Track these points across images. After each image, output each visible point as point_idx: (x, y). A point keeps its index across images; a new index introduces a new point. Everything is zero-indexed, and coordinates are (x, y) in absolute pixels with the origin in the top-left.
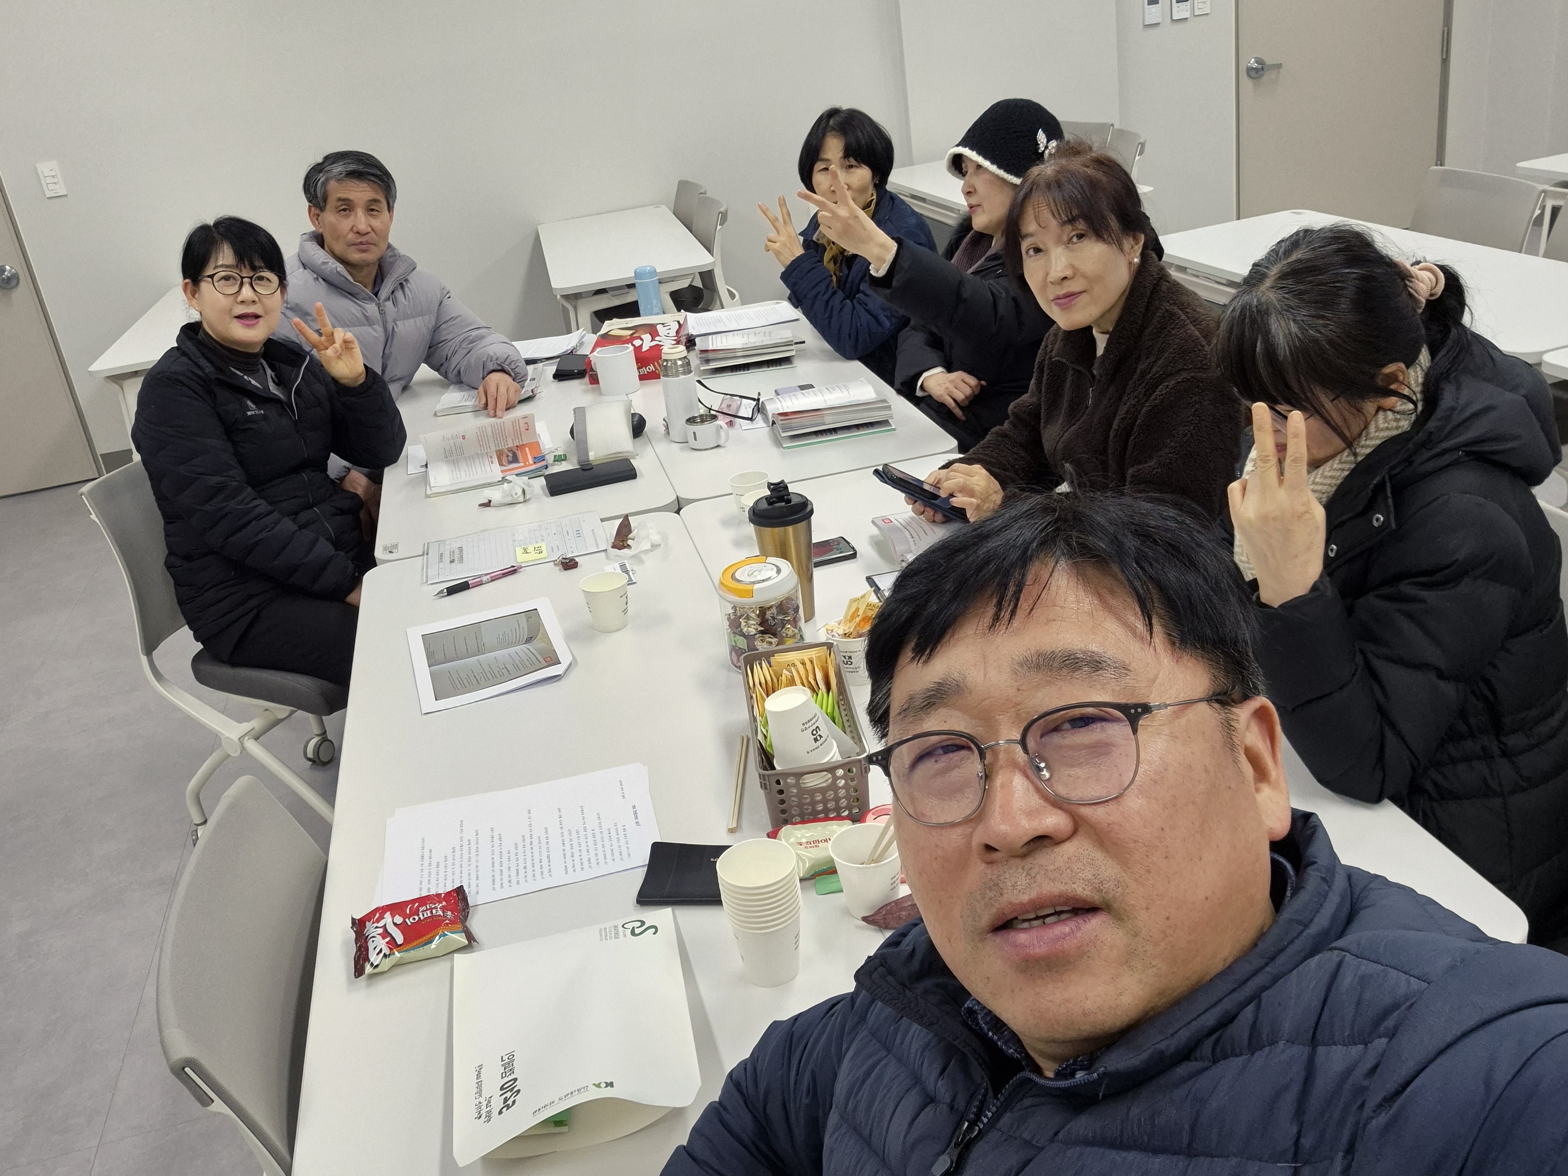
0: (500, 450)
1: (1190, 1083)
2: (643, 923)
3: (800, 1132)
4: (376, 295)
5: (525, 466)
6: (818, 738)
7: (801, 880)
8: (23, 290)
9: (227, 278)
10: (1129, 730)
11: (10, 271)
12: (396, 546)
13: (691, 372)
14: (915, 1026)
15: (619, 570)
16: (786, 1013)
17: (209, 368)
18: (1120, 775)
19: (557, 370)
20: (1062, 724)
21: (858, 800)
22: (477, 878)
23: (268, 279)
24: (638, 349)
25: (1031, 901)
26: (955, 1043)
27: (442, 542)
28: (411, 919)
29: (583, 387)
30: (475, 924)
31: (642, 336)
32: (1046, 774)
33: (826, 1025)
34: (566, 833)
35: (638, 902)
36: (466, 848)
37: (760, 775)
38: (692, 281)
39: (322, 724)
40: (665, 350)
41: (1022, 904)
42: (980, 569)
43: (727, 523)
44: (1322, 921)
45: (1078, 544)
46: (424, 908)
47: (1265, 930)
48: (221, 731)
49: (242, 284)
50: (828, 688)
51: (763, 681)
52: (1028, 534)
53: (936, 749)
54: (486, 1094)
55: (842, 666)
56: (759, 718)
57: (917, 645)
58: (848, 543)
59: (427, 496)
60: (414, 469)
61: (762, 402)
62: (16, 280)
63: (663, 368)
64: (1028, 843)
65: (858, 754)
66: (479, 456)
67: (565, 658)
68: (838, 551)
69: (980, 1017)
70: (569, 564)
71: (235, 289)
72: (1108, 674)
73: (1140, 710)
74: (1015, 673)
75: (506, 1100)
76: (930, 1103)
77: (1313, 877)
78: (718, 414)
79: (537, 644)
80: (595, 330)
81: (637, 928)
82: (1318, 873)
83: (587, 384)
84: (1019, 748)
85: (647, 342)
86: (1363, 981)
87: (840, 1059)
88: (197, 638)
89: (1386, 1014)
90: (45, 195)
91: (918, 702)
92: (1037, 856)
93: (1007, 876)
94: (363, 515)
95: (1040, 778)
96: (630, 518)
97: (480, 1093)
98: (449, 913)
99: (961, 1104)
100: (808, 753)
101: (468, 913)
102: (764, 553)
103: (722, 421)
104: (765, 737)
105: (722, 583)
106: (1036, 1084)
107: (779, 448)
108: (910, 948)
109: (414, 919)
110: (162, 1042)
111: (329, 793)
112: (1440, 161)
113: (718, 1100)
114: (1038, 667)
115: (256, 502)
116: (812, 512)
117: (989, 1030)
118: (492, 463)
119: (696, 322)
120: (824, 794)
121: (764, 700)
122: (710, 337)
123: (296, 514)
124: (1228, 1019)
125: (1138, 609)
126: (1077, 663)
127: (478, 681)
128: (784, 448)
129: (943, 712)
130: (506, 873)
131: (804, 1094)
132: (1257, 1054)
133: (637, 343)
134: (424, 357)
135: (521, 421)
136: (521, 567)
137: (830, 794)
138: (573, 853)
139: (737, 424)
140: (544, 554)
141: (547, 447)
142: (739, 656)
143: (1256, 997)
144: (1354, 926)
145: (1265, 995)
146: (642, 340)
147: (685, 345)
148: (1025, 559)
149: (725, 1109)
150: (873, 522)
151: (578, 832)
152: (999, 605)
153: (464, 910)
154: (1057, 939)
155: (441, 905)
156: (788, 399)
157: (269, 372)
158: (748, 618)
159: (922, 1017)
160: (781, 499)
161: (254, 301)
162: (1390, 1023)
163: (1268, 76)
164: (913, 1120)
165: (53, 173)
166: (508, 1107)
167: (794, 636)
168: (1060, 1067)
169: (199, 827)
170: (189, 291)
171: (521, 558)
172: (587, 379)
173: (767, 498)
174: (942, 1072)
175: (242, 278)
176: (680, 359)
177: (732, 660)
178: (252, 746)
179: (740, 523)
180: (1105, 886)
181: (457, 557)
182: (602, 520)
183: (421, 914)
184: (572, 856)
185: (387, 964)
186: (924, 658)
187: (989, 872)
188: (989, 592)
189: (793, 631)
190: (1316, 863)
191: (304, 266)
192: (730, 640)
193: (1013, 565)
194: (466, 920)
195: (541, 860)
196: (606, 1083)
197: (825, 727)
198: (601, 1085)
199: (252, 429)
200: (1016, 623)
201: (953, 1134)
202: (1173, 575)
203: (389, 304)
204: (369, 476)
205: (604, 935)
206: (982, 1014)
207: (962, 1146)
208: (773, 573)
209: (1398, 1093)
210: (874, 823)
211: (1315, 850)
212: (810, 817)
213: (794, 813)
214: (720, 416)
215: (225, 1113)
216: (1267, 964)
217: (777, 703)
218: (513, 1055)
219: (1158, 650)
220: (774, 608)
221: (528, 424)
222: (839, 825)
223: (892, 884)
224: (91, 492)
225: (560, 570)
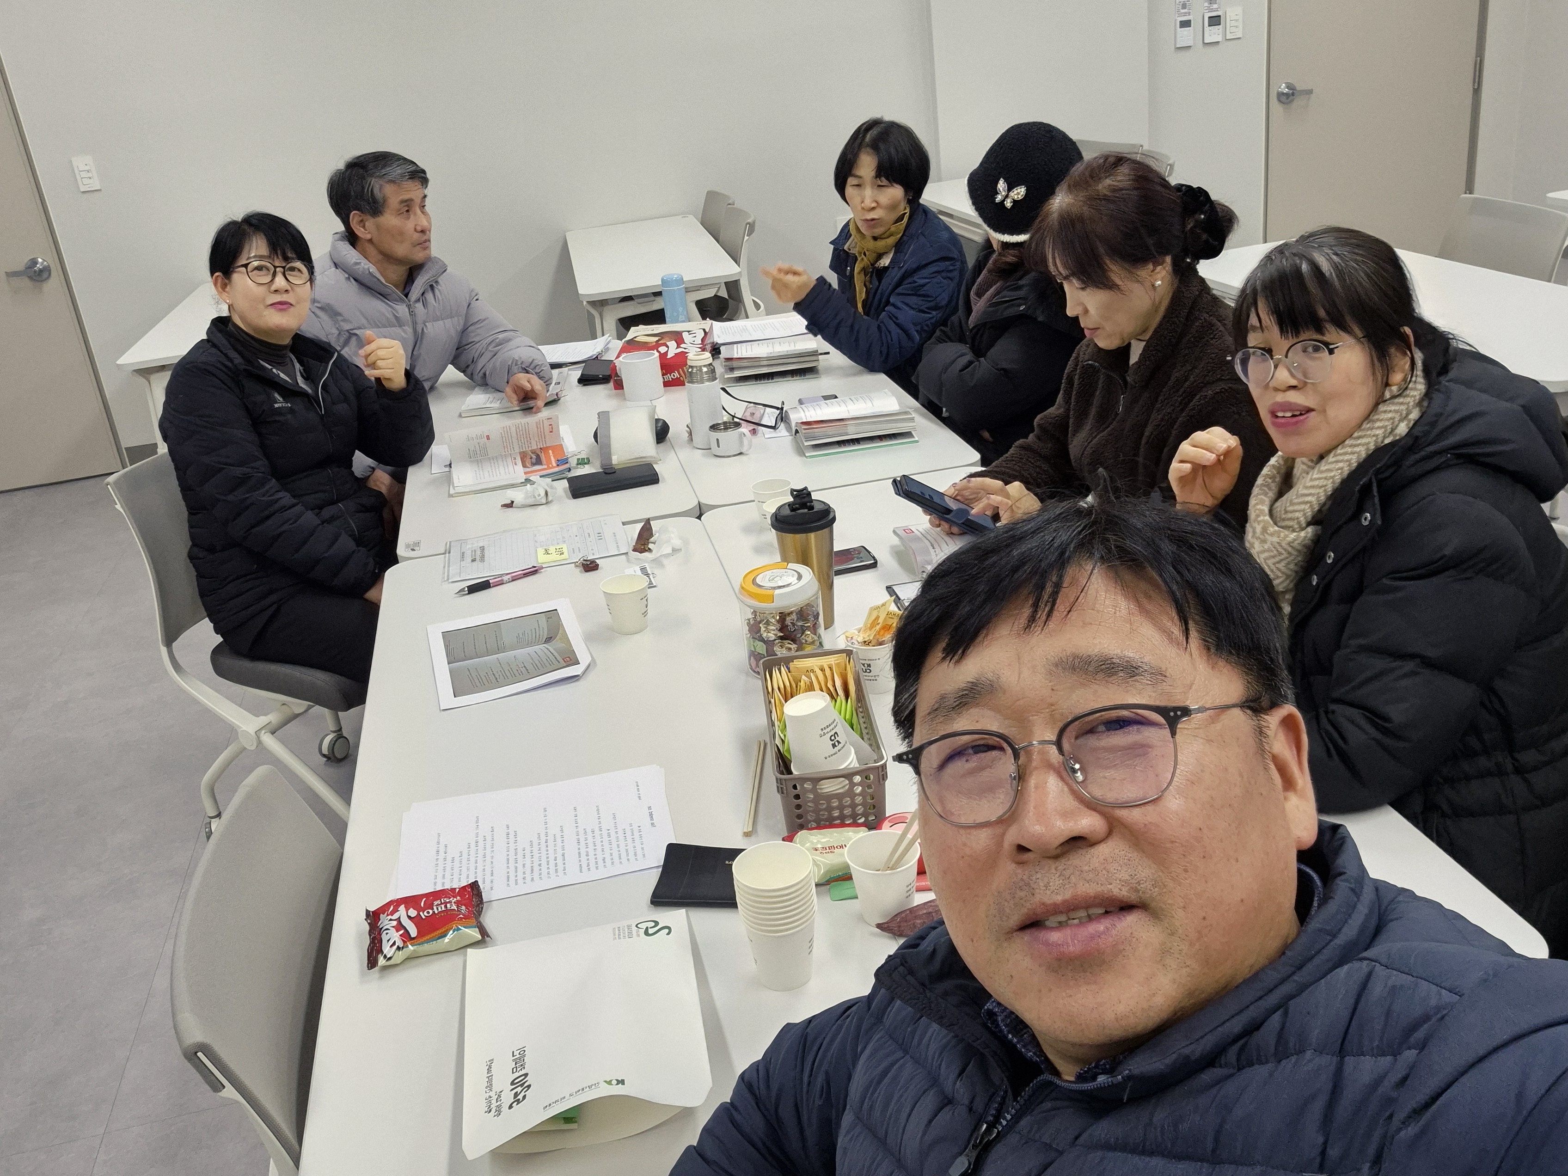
0: (524, 452)
1: (1214, 1091)
2: (657, 923)
3: (811, 1133)
4: (406, 296)
5: (549, 468)
6: (837, 744)
7: (817, 885)
8: (54, 282)
9: (259, 268)
10: (1167, 732)
11: (42, 263)
12: (418, 544)
13: (716, 379)
14: (935, 1026)
15: (639, 573)
16: (800, 1016)
17: (238, 360)
18: (1157, 776)
19: (582, 375)
20: (1097, 726)
21: (874, 807)
22: (492, 875)
23: (299, 270)
24: (663, 356)
25: (1065, 902)
26: (975, 1044)
27: (462, 541)
28: (425, 913)
29: (606, 392)
30: (489, 919)
31: (668, 343)
32: (1079, 776)
33: (841, 1027)
34: (581, 832)
35: (652, 902)
36: (481, 844)
37: (777, 779)
38: (718, 291)
39: (337, 720)
40: (690, 356)
41: (1055, 904)
42: (1015, 569)
43: (748, 529)
44: (1350, 931)
45: (1117, 547)
46: (439, 902)
47: (1289, 941)
48: (238, 724)
49: (274, 275)
50: (847, 695)
51: (782, 686)
52: (1064, 536)
53: (967, 748)
54: (496, 1088)
55: (862, 674)
56: (776, 723)
57: (948, 645)
58: (869, 552)
59: (450, 496)
60: (437, 469)
61: (786, 411)
62: (47, 273)
63: (688, 375)
64: (1062, 844)
65: (875, 762)
66: (503, 457)
67: (584, 658)
68: (859, 560)
69: (999, 1019)
70: (590, 566)
71: (267, 279)
72: (1145, 680)
73: (1179, 713)
74: (1050, 673)
75: (516, 1095)
76: (946, 1105)
77: (1341, 887)
78: (741, 422)
79: (556, 644)
80: (620, 337)
81: (651, 928)
82: (1347, 884)
83: (611, 390)
84: (1054, 749)
85: (672, 349)
86: (1394, 990)
87: (856, 1058)
88: (217, 631)
89: (1414, 1027)
90: (79, 188)
91: (951, 702)
92: (1071, 857)
93: (1039, 876)
94: (386, 514)
95: (1075, 779)
96: (651, 522)
97: (490, 1087)
98: (463, 908)
99: (979, 1105)
100: (826, 758)
101: (482, 908)
102: (785, 559)
103: (745, 429)
104: (783, 742)
105: (743, 588)
106: (1057, 1086)
107: (800, 456)
108: (930, 949)
109: (428, 913)
110: (175, 1027)
111: (345, 790)
112: (1470, 189)
113: (729, 1101)
114: (1073, 668)
115: (280, 495)
116: (834, 519)
117: (1009, 1032)
118: (516, 464)
119: (721, 331)
120: (840, 801)
121: (782, 706)
122: (735, 345)
123: (321, 508)
124: (1255, 1027)
125: (1174, 614)
126: (1113, 668)
127: (496, 679)
128: (806, 457)
129: (974, 712)
130: (520, 869)
131: (817, 1095)
132: (1284, 1062)
133: (663, 349)
134: (451, 358)
135: (545, 422)
136: (542, 568)
137: (847, 801)
138: (587, 852)
139: (760, 432)
140: (565, 556)
141: (570, 450)
142: (757, 661)
143: (1283, 1005)
144: (1383, 936)
145: (1292, 1003)
146: (668, 347)
147: (710, 353)
148: (1062, 561)
149: (736, 1109)
150: (894, 532)
151: (593, 832)
152: (1036, 606)
153: (478, 905)
154: (1092, 937)
155: (455, 899)
156: (811, 409)
157: (298, 366)
158: (768, 623)
159: (942, 1017)
160: (803, 506)
161: (286, 291)
162: (1420, 1034)
163: (1298, 102)
164: (930, 1121)
165: (87, 168)
166: (518, 1102)
167: (813, 643)
168: (1081, 1070)
169: (213, 820)
170: (219, 284)
171: (542, 558)
172: (611, 385)
173: (790, 505)
174: (960, 1074)
175: (275, 267)
176: (704, 366)
177: (750, 665)
178: (269, 741)
179: (761, 530)
180: (1142, 886)
181: (480, 556)
182: (624, 524)
183: (435, 908)
184: (587, 855)
185: (400, 956)
186: (956, 657)
187: (1020, 871)
188: (1026, 592)
189: (812, 638)
190: (1345, 873)
191: (336, 265)
192: (749, 644)
193: (1051, 566)
194: (480, 915)
195: (556, 857)
196: (617, 1080)
197: (844, 733)
198: (613, 1082)
199: (279, 421)
200: (1051, 625)
201: (971, 1135)
202: (1209, 579)
203: (419, 305)
204: (393, 475)
205: (618, 934)
206: (1002, 1017)
207: (980, 1147)
208: (793, 579)
209: (1427, 1105)
210: (891, 830)
211: (1343, 861)
212: (826, 823)
213: (809, 818)
214: (743, 423)
215: (236, 1098)
216: (1294, 973)
217: (797, 707)
218: (525, 1051)
219: (1194, 656)
220: (794, 614)
221: (553, 429)
222: (855, 832)
223: (907, 892)
224: (116, 483)
225: (581, 572)
